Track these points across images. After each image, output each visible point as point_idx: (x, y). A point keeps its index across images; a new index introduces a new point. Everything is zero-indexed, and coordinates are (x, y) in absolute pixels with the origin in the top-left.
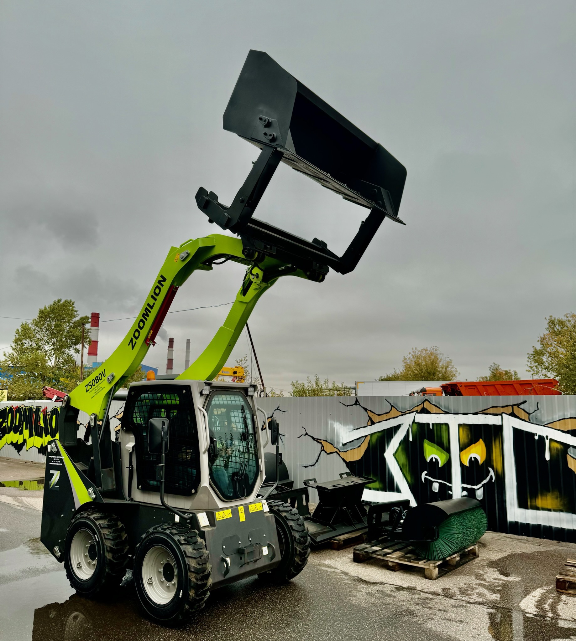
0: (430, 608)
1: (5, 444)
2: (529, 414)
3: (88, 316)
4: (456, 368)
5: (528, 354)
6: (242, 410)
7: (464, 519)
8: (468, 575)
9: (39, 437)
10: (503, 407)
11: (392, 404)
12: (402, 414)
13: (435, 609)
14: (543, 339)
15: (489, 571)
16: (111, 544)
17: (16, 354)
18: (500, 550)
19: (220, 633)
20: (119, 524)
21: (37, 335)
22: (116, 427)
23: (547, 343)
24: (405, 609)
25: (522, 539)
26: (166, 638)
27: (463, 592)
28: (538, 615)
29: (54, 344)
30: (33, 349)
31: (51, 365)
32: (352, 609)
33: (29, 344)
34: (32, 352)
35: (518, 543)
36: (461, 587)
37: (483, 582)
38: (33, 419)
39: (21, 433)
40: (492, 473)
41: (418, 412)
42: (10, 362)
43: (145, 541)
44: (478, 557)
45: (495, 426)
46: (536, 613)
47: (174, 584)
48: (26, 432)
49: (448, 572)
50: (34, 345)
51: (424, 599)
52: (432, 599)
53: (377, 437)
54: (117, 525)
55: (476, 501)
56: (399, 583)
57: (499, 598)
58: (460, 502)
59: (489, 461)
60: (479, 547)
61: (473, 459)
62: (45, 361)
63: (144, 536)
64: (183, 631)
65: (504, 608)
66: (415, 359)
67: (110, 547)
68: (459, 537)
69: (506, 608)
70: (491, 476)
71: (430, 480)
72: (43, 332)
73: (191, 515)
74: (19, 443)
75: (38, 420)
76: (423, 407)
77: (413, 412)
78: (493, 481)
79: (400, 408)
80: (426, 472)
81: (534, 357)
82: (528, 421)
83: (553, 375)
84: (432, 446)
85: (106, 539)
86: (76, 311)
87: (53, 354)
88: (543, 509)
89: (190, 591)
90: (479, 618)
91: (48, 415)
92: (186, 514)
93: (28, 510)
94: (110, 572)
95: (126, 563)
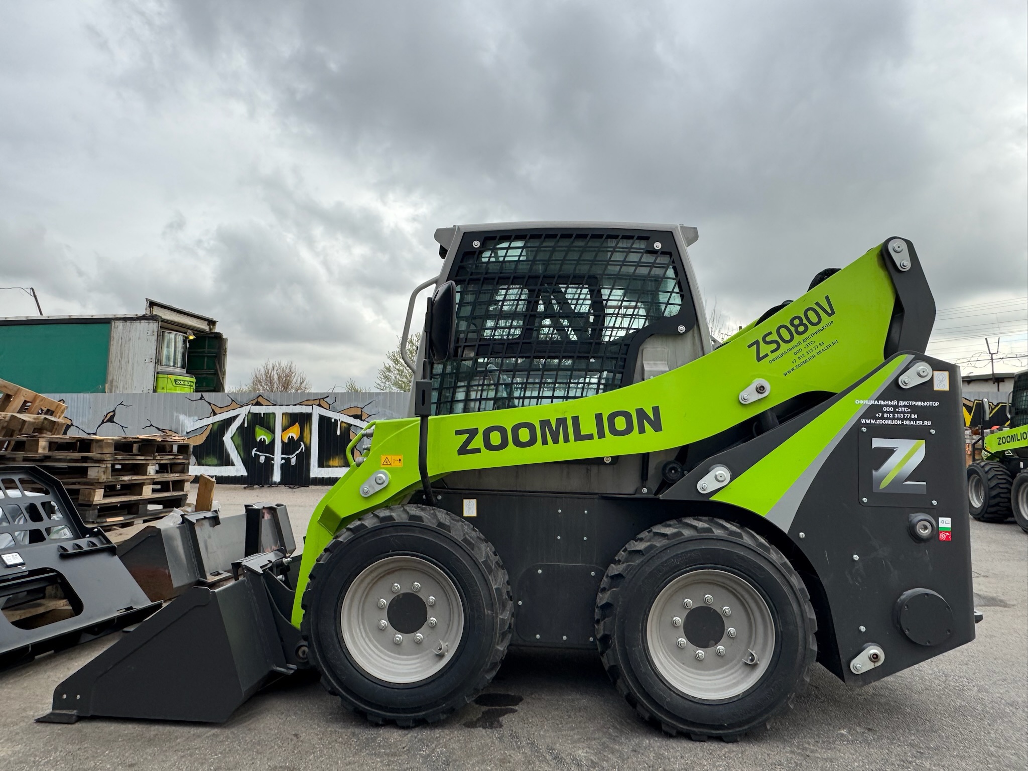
2: (330, 405)
10: (313, 400)
11: (232, 398)
12: (241, 406)
40: (303, 446)
53: (216, 426)
55: (291, 466)
59: (301, 438)
70: (302, 448)
71: (258, 454)
79: (238, 402)
80: (256, 449)
82: (329, 409)
84: (261, 430)
88: (333, 467)
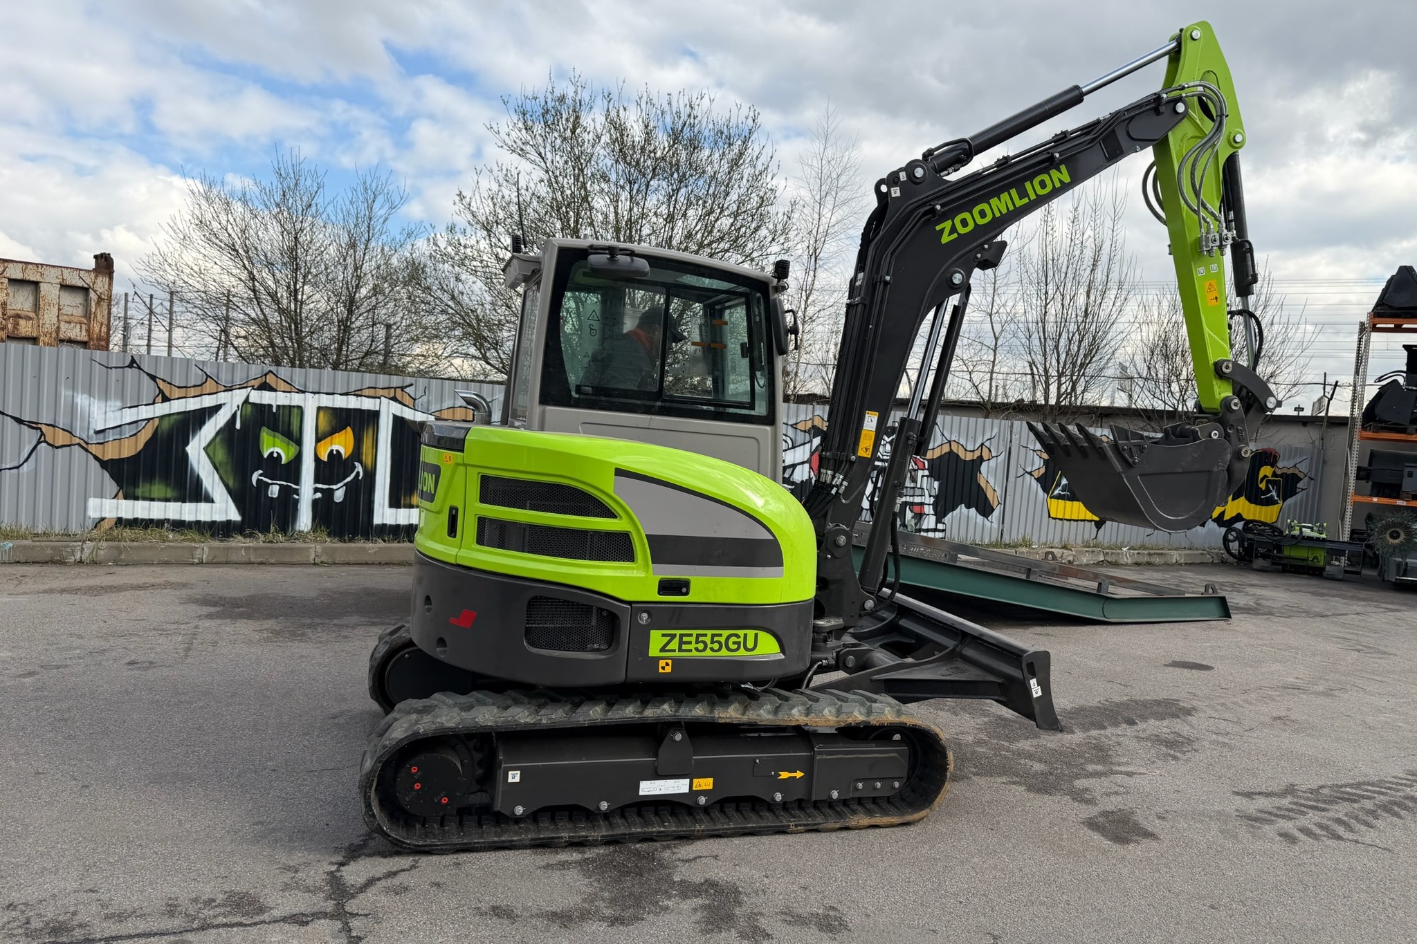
2: (414, 400)
10: (382, 389)
11: (208, 373)
12: (226, 388)
40: (359, 468)
41: (256, 387)
45: (370, 411)
53: (173, 421)
59: (357, 454)
61: (335, 452)
70: (358, 473)
71: (266, 482)
76: (265, 382)
77: (245, 387)
78: (360, 478)
79: (223, 381)
80: (261, 472)
82: (413, 408)
84: (274, 436)
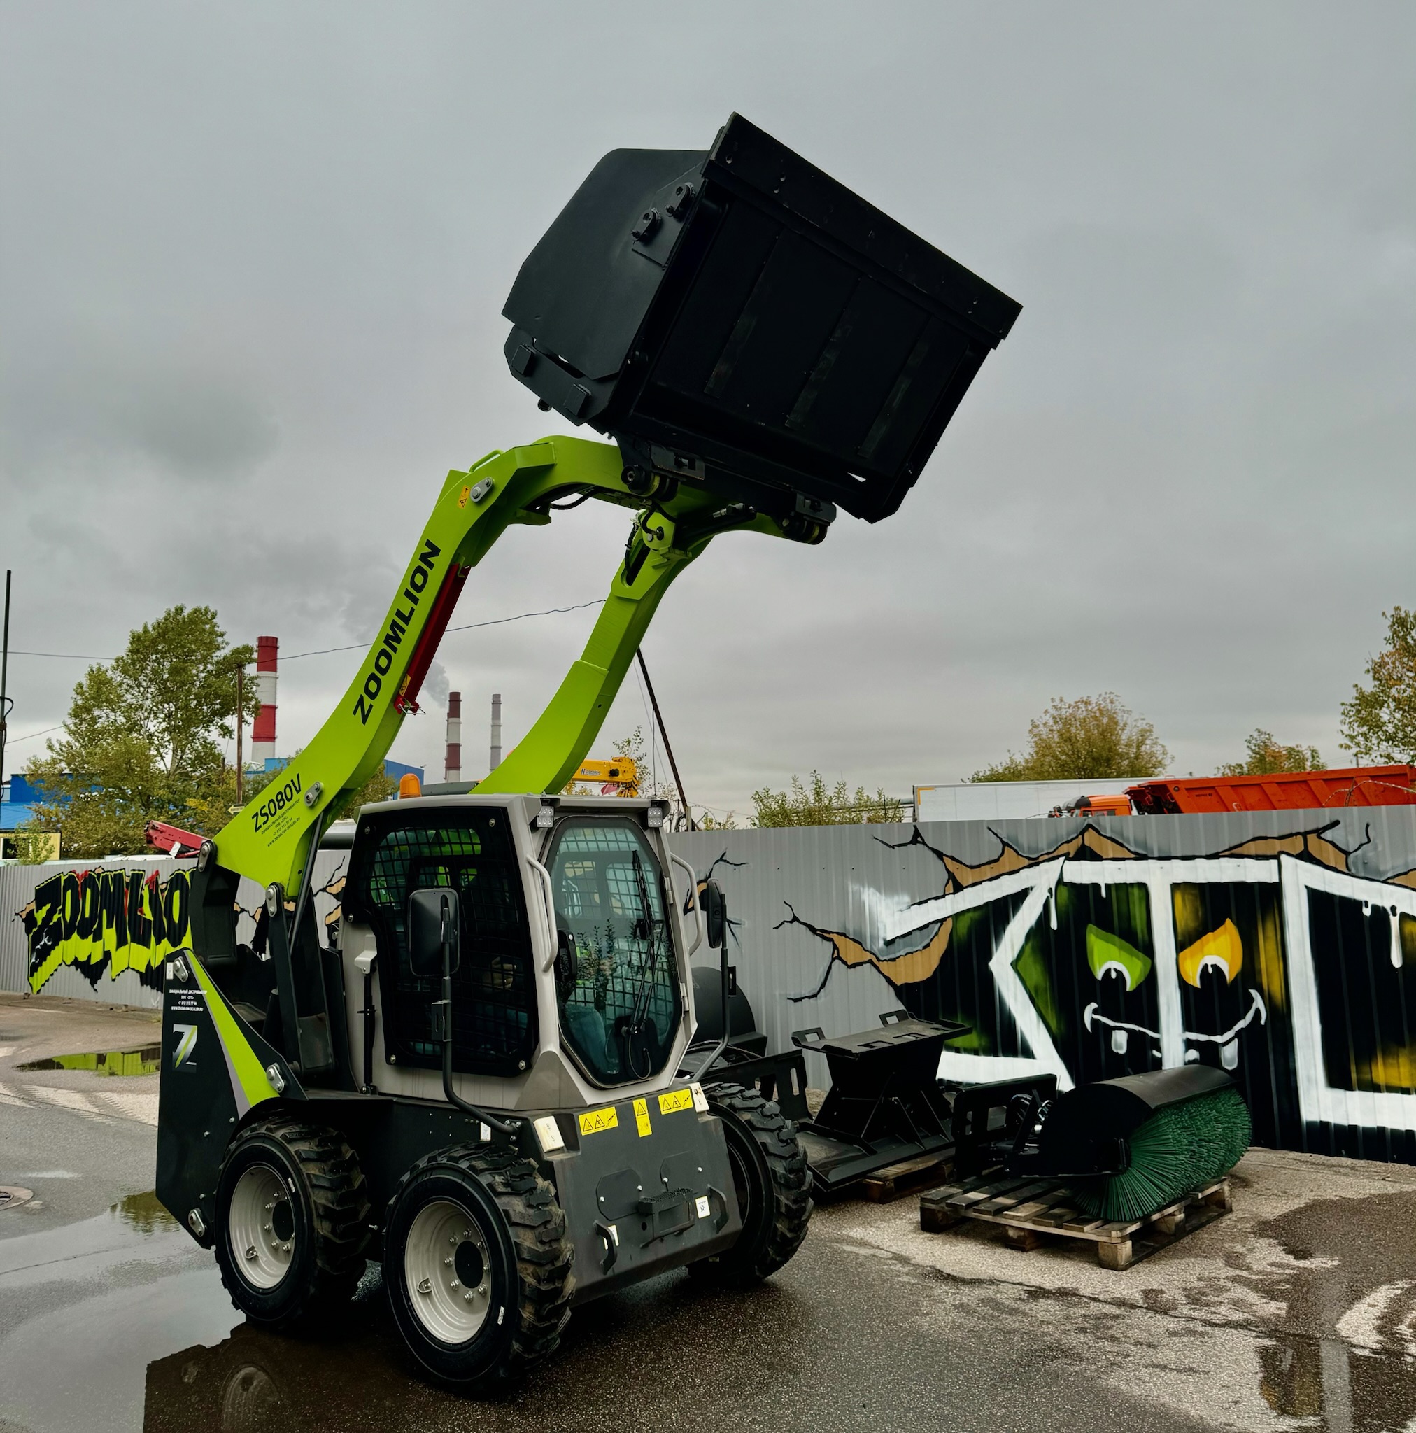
0: (1113, 1339)
1: (60, 965)
2: (1347, 853)
3: (250, 644)
4: (1163, 746)
5: (1343, 704)
6: (634, 863)
7: (1191, 1118)
8: (1205, 1257)
9: (140, 946)
10: (1280, 838)
11: (1004, 840)
12: (1031, 862)
13: (1126, 1342)
14: (1380, 666)
15: (1258, 1244)
16: (327, 1199)
17: (77, 744)
18: (1286, 1193)
19: (598, 1410)
20: (343, 1151)
21: (128, 696)
22: (329, 914)
23: (1389, 674)
24: (1052, 1343)
25: (1339, 1166)
26: (468, 1424)
27: (1195, 1298)
28: (1384, 1351)
29: (169, 717)
30: (118, 731)
31: (163, 768)
32: (921, 1346)
33: (108, 717)
34: (117, 737)
35: (1330, 1175)
36: (1188, 1285)
37: (1245, 1274)
38: (127, 902)
39: (98, 936)
40: (1259, 1003)
41: (1071, 856)
42: (63, 765)
43: (408, 1191)
44: (1231, 1211)
45: (1262, 885)
46: (1378, 1346)
47: (483, 1294)
48: (110, 934)
49: (1156, 1250)
50: (121, 720)
51: (1099, 1318)
52: (1117, 1317)
53: (969, 921)
54: (339, 1153)
55: (1220, 1072)
56: (1036, 1281)
57: (1284, 1311)
58: (1182, 1078)
59: (1250, 973)
60: (1233, 1186)
61: (1210, 970)
62: (148, 758)
63: (406, 1177)
64: (509, 1406)
65: (1298, 1335)
66: (1061, 726)
67: (325, 1207)
68: (1182, 1164)
69: (1302, 1336)
70: (1258, 1011)
71: (1105, 1025)
72: (142, 689)
73: (519, 1123)
74: (93, 962)
75: (137, 903)
76: (1083, 844)
77: (1057, 858)
78: (1263, 1022)
79: (1026, 849)
80: (1094, 1005)
81: (1359, 711)
82: (1346, 871)
83: (1408, 754)
84: (1108, 941)
85: (314, 1186)
86: (222, 635)
87: (169, 741)
88: (1391, 1089)
89: (523, 1308)
90: (1236, 1361)
91: (163, 891)
92: (508, 1122)
93: (123, 1125)
94: (327, 1268)
95: (363, 1244)
